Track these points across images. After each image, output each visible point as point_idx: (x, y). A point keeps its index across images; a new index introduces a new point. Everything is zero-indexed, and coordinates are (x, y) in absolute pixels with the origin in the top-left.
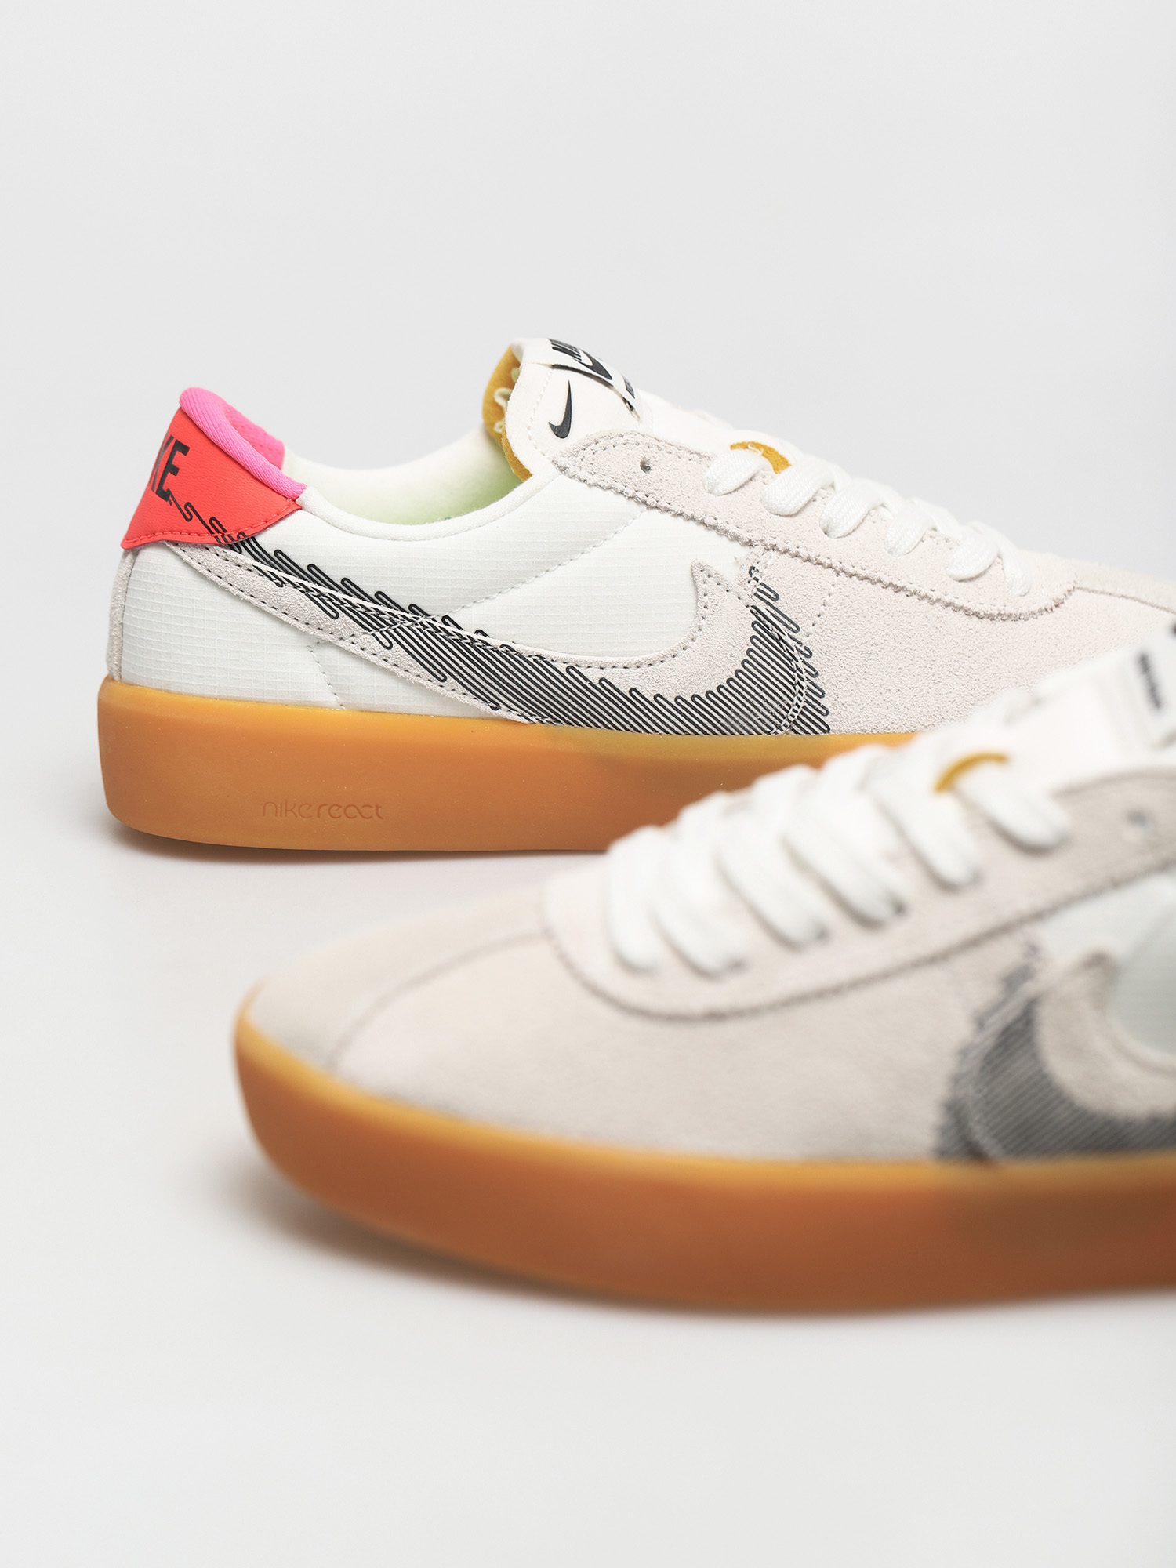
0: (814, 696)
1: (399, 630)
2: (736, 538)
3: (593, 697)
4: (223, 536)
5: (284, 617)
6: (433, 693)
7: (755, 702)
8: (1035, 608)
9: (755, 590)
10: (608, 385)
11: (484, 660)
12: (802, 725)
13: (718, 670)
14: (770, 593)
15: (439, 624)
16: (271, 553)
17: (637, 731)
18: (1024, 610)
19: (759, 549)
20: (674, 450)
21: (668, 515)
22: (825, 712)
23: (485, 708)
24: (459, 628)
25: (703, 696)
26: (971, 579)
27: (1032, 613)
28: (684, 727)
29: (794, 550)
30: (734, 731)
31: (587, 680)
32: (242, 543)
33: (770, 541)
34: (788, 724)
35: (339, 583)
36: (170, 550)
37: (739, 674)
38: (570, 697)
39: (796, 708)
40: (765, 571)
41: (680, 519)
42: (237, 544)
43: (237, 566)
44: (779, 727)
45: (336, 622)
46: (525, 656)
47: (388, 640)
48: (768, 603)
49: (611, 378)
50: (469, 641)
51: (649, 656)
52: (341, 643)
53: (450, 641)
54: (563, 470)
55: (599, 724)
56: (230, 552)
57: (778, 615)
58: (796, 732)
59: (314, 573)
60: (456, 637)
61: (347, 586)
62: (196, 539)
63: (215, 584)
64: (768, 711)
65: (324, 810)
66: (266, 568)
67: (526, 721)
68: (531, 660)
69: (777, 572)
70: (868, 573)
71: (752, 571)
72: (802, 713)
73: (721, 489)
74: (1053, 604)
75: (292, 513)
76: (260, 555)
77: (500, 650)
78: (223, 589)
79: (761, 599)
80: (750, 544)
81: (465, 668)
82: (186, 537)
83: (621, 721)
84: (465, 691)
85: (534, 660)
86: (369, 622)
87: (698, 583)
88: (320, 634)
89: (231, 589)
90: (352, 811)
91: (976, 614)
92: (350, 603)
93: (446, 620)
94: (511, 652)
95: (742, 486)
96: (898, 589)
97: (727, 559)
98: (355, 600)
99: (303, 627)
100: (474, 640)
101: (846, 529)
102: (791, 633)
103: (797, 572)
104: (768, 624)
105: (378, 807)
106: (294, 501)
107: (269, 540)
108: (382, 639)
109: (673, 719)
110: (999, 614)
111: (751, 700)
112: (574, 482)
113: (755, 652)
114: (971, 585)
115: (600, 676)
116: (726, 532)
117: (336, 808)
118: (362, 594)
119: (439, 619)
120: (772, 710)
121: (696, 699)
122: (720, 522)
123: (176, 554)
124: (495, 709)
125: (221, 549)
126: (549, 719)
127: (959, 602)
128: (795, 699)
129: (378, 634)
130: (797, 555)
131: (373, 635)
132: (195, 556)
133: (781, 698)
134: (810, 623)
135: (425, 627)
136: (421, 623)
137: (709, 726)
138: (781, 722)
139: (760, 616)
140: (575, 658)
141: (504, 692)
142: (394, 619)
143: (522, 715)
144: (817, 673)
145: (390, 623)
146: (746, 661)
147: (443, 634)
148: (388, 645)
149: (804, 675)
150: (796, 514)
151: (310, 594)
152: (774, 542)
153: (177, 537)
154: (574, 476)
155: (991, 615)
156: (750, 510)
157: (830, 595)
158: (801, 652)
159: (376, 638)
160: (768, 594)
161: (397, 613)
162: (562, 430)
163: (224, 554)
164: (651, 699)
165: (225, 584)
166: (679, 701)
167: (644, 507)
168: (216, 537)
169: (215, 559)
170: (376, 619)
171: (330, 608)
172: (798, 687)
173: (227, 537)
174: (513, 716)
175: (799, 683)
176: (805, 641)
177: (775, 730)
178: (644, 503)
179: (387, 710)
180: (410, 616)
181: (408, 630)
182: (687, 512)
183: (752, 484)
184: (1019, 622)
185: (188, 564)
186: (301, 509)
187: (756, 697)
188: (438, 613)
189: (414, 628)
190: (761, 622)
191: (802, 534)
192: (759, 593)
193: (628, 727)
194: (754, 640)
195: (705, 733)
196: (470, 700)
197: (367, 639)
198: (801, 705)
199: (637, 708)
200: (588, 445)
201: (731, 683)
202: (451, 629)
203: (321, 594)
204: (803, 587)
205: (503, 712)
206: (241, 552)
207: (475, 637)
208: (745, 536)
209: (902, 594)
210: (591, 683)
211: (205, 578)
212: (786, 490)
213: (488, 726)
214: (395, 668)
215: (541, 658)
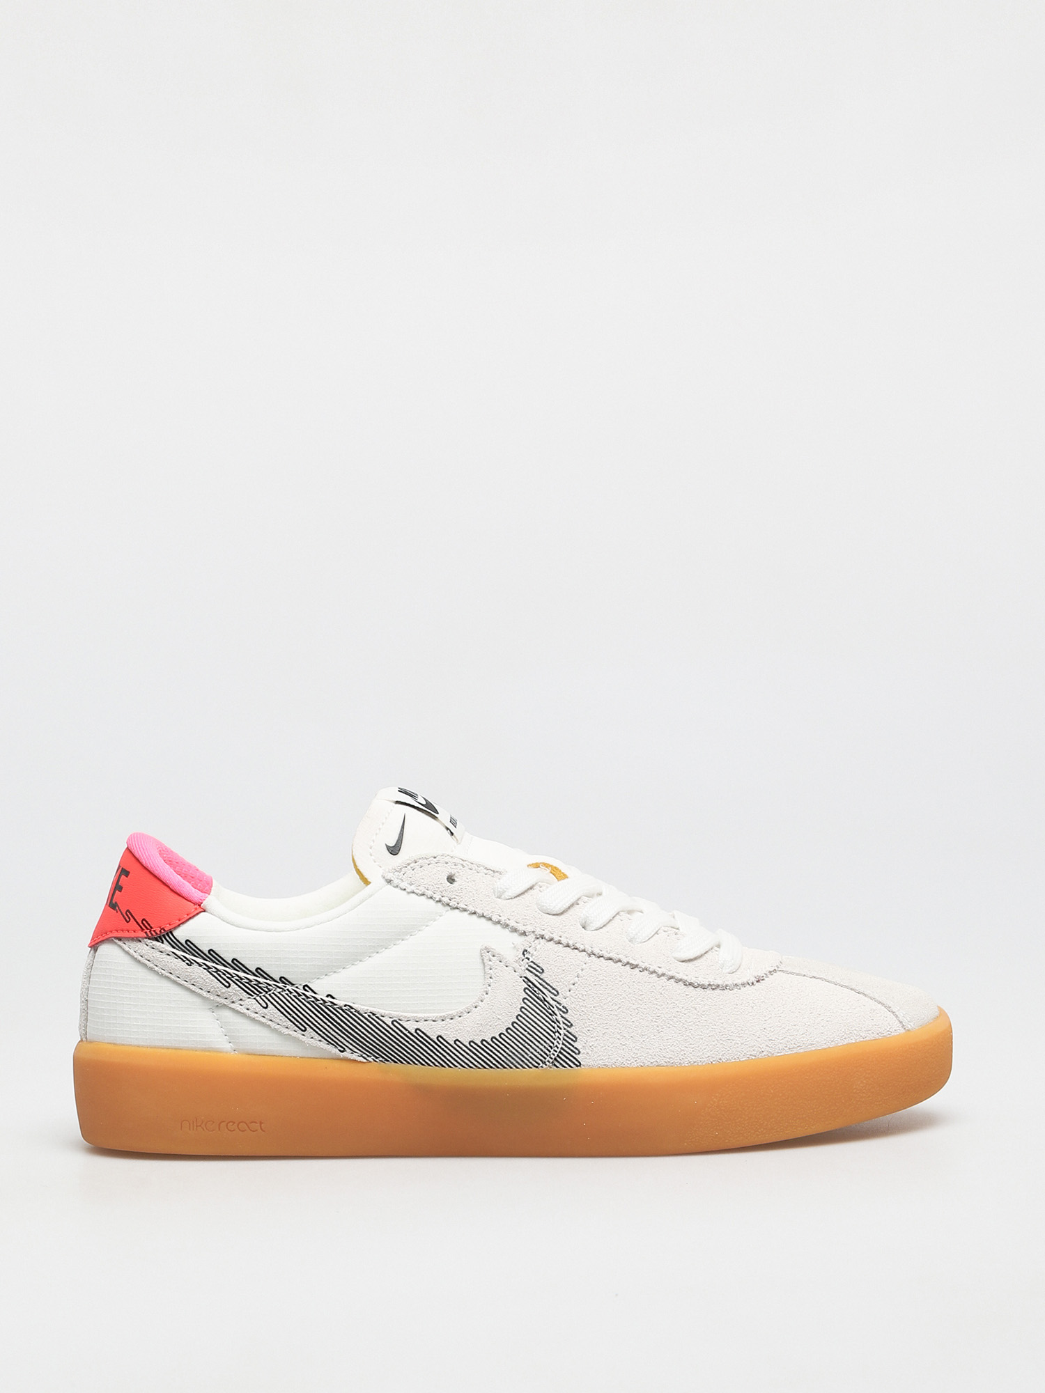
0: (570, 1041)
1: (272, 995)
2: (515, 930)
3: (411, 1042)
4: (150, 932)
5: (192, 987)
6: (296, 1040)
7: (526, 1045)
8: (739, 982)
9: (527, 966)
10: (434, 818)
11: (332, 1015)
12: (561, 1062)
13: (499, 1022)
14: (538, 968)
15: (301, 991)
16: (183, 942)
17: (443, 1066)
18: (729, 983)
19: (531, 937)
20: (474, 867)
21: (466, 913)
22: (577, 1052)
23: (335, 1051)
24: (315, 993)
25: (489, 1041)
26: (690, 960)
27: (736, 985)
28: (476, 1063)
29: (557, 939)
30: (512, 1066)
31: (406, 1030)
32: (164, 936)
33: (539, 932)
34: (551, 1061)
35: (230, 962)
36: (116, 943)
37: (515, 1025)
38: (395, 1043)
39: (556, 1049)
40: (535, 953)
41: (474, 916)
42: (160, 937)
43: (159, 952)
44: (544, 1063)
45: (229, 989)
46: (362, 1012)
47: (265, 1002)
48: (536, 975)
49: (438, 813)
50: (322, 1002)
51: (450, 1012)
52: (232, 1006)
53: (308, 1002)
54: (389, 881)
55: (417, 1062)
56: (155, 943)
57: (544, 984)
58: (557, 1067)
59: (213, 955)
60: (313, 999)
61: (236, 964)
62: (133, 934)
63: (145, 965)
64: (536, 1051)
65: (223, 1125)
66: (180, 953)
67: (365, 1061)
68: (366, 1016)
69: (544, 954)
70: (611, 955)
71: (525, 953)
72: (560, 1052)
73: (508, 895)
74: (754, 980)
75: (198, 914)
76: (175, 944)
77: (344, 1008)
78: (151, 969)
79: (531, 972)
80: (524, 934)
81: (320, 1021)
82: (126, 934)
83: (431, 1059)
84: (320, 1038)
85: (369, 1016)
86: (252, 989)
87: (485, 961)
88: (218, 999)
89: (156, 968)
90: (242, 1126)
91: (691, 984)
92: (238, 976)
93: (306, 988)
94: (352, 1010)
95: (523, 894)
96: (634, 967)
97: (508, 945)
98: (241, 974)
99: (205, 994)
100: (325, 1002)
101: (598, 924)
102: (553, 996)
103: (559, 954)
104: (536, 989)
105: (261, 1123)
106: (200, 905)
107: (181, 934)
108: (261, 1002)
109: (468, 1057)
110: (709, 985)
111: (523, 1043)
112: (397, 890)
113: (525, 1009)
114: (690, 964)
115: (416, 1027)
116: (508, 925)
117: (231, 1124)
118: (246, 970)
119: (301, 987)
120: (538, 1050)
121: (484, 1043)
122: (503, 919)
123: (120, 947)
124: (342, 1052)
125: (149, 941)
126: (381, 1059)
127: (678, 976)
128: (555, 1042)
129: (258, 998)
130: (559, 943)
131: (255, 999)
132: (132, 947)
133: (545, 1042)
134: (567, 989)
135: (291, 993)
136: (288, 990)
137: (494, 1062)
138: (545, 1058)
139: (530, 984)
140: (396, 1014)
141: (348, 1039)
142: (269, 987)
143: (362, 1056)
144: (572, 1025)
145: (267, 990)
146: (519, 1015)
147: (304, 997)
148: (265, 1006)
149: (562, 1025)
150: (562, 913)
151: (210, 970)
152: (543, 933)
153: (120, 934)
154: (397, 886)
155: (703, 985)
156: (527, 910)
157: (582, 970)
158: (560, 1010)
159: (257, 1001)
160: (536, 969)
161: (270, 983)
162: (394, 850)
163: (151, 944)
164: (452, 1043)
165: (152, 965)
166: (472, 1044)
167: (449, 908)
168: (146, 933)
169: (145, 949)
170: (256, 987)
171: (224, 980)
172: (557, 1034)
173: (153, 932)
174: (354, 1056)
175: (558, 1031)
176: (564, 1002)
177: (541, 1064)
178: (448, 905)
179: (266, 1054)
180: (280, 985)
181: (279, 995)
182: (479, 911)
183: (531, 892)
184: (726, 991)
185: (127, 953)
186: (204, 911)
187: (527, 1041)
188: (300, 983)
189: (283, 993)
190: (530, 987)
191: (567, 928)
192: (530, 968)
193: (437, 1064)
194: (526, 1001)
195: (491, 1067)
196: (324, 1045)
197: (251, 1002)
198: (560, 1046)
199: (443, 1049)
200: (409, 864)
201: (509, 1031)
202: (309, 994)
203: (218, 970)
204: (563, 964)
205: (347, 1054)
206: (163, 943)
207: (326, 999)
208: (521, 928)
209: (637, 970)
210: (409, 1032)
211: (139, 962)
212: (556, 895)
213: (337, 1064)
214: (270, 1023)
215: (374, 1014)
